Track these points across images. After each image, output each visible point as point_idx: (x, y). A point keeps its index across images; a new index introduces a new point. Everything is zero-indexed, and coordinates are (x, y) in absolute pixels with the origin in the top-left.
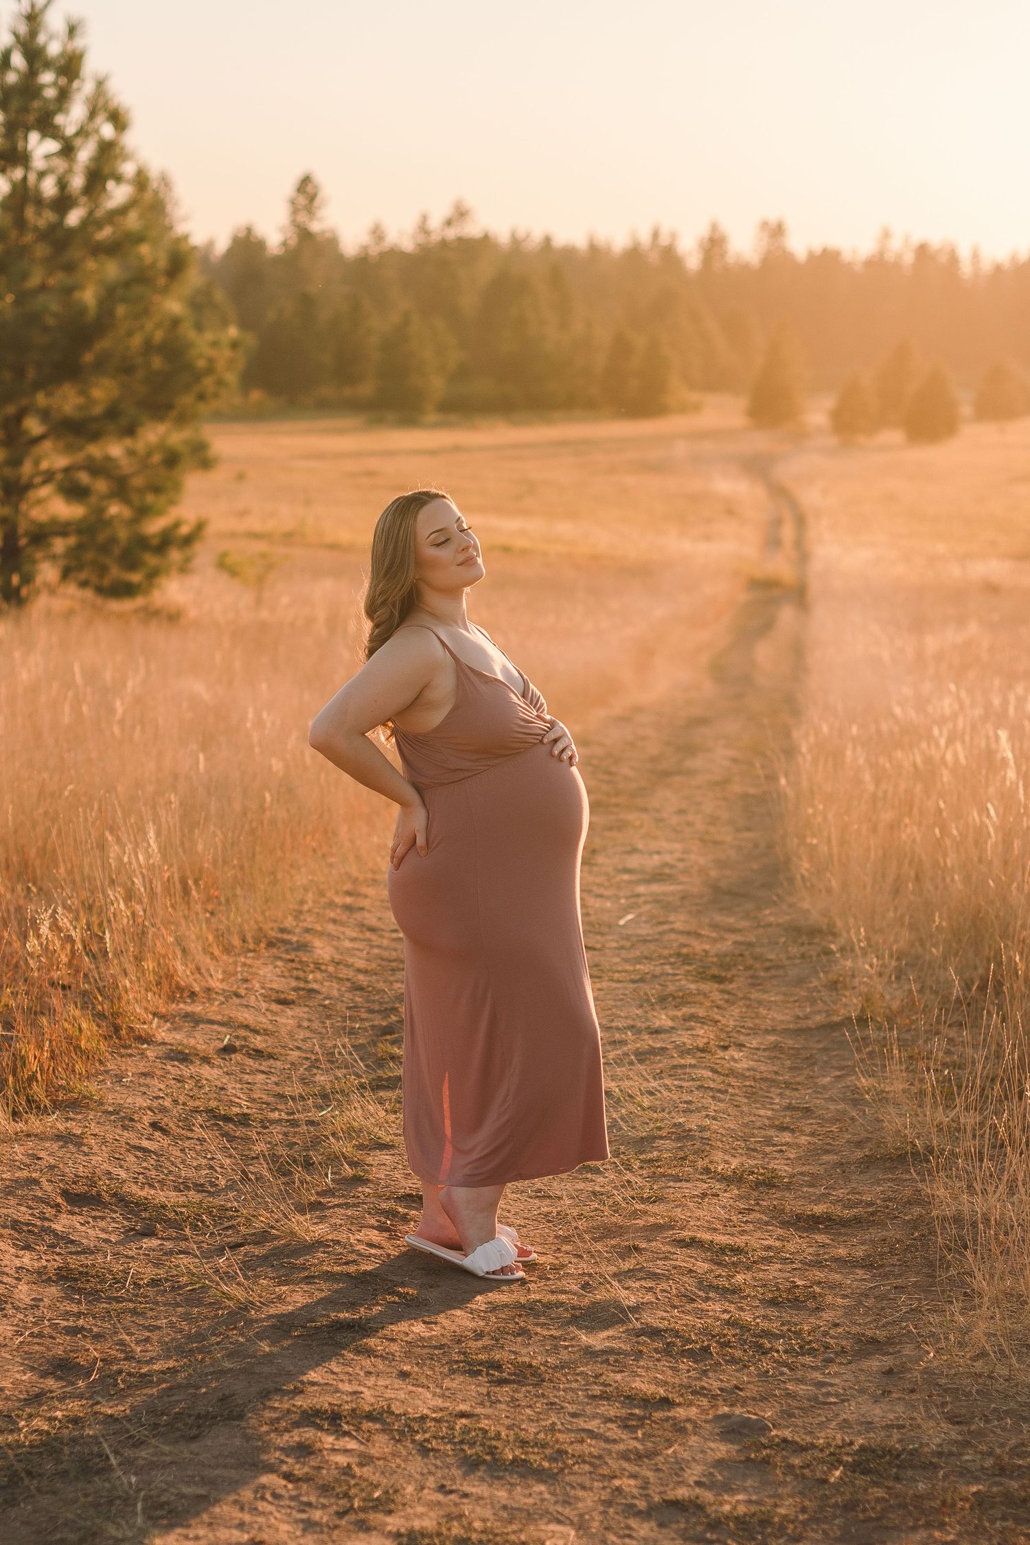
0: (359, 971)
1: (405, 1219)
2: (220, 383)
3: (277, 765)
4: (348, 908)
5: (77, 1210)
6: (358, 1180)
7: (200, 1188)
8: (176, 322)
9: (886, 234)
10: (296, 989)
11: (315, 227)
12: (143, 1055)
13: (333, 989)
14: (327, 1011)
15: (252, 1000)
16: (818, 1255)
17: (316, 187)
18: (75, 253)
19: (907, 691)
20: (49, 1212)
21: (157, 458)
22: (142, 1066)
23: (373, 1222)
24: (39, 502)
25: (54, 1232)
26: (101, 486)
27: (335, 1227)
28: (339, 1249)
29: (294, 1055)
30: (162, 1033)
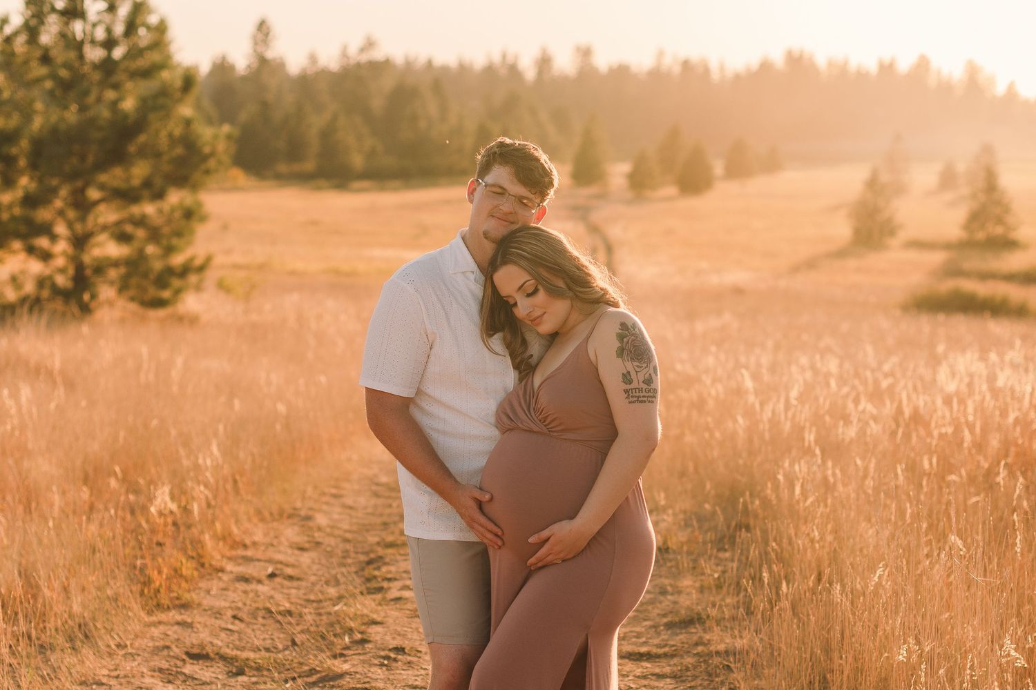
0: (346, 531)
1: (395, 660)
2: (220, 162)
3: (281, 408)
4: (335, 496)
5: (195, 662)
6: (364, 641)
7: (267, 650)
8: (188, 122)
9: (661, 54)
10: (309, 542)
11: (270, 54)
12: (220, 579)
13: (332, 541)
14: (330, 554)
15: (282, 548)
16: (643, 673)
17: (268, 28)
18: (120, 76)
19: (684, 355)
20: (179, 663)
21: (177, 214)
22: (221, 585)
23: (376, 662)
24: (99, 245)
25: (185, 674)
26: (140, 233)
27: (354, 665)
28: (358, 676)
29: (313, 578)
30: (229, 567)
